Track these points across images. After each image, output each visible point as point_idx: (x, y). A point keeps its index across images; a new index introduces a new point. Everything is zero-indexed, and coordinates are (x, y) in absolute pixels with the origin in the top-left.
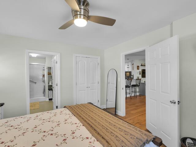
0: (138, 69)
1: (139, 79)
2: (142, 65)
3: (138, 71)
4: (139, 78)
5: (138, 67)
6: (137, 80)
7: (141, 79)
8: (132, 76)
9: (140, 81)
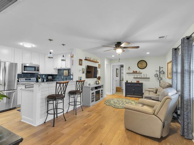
0: (81, 64)
1: (81, 82)
2: (86, 60)
3: (81, 67)
4: (82, 80)
5: (81, 60)
6: (78, 83)
7: (84, 81)
8: (72, 76)
9: (83, 83)
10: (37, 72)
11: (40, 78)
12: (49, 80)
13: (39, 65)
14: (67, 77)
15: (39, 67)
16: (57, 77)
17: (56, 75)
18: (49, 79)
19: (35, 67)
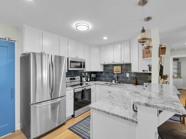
10: (83, 69)
11: (84, 77)
12: (92, 79)
13: (85, 60)
14: (119, 75)
15: (84, 62)
16: (103, 74)
17: (102, 72)
18: (92, 77)
19: (81, 62)
